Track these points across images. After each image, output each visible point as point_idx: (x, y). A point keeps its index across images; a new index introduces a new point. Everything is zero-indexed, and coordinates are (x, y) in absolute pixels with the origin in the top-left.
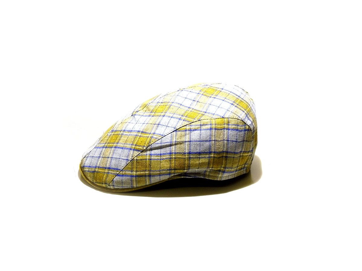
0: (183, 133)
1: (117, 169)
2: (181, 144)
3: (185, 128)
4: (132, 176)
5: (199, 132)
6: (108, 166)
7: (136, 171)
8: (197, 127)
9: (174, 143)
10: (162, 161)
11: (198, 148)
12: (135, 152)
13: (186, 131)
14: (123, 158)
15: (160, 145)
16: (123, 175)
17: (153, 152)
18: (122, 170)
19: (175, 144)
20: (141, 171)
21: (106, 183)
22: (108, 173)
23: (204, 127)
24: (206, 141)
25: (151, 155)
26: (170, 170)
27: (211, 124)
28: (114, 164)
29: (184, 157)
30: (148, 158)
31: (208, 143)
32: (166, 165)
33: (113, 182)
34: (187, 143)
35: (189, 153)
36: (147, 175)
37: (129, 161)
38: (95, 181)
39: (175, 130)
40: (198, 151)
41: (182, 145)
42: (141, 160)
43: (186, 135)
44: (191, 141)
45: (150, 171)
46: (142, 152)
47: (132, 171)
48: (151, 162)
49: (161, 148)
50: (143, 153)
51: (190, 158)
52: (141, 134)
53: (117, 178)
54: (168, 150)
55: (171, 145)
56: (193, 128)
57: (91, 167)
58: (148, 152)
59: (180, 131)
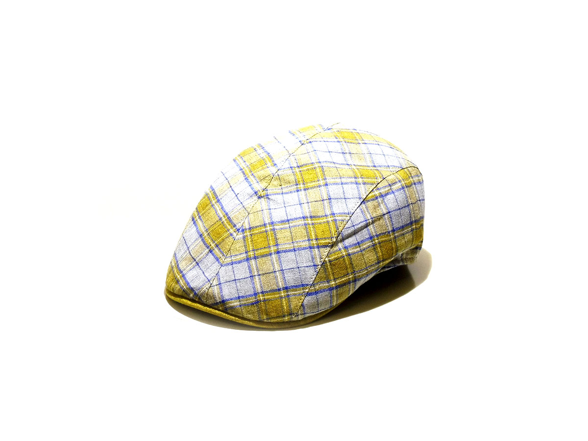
0: (375, 203)
1: (303, 285)
2: (379, 219)
3: (374, 194)
4: (331, 289)
5: (392, 195)
6: (281, 285)
7: (335, 279)
8: (387, 189)
9: (370, 221)
10: (364, 252)
11: (400, 220)
12: (322, 250)
13: (377, 198)
14: (305, 265)
15: (352, 229)
16: (316, 293)
17: (347, 242)
18: (313, 285)
19: (373, 222)
20: (342, 277)
21: (291, 314)
22: (288, 296)
23: (394, 187)
24: (405, 207)
25: (346, 248)
26: (379, 263)
27: (400, 181)
28: (291, 278)
29: (389, 238)
30: (344, 253)
31: (407, 210)
32: (371, 257)
33: (304, 308)
34: (386, 216)
35: (393, 231)
36: (351, 280)
37: (320, 267)
38: (265, 317)
39: (363, 202)
40: (401, 225)
41: (381, 221)
42: (336, 259)
43: (379, 205)
44: (389, 212)
45: (354, 272)
46: (332, 246)
47: (328, 282)
48: (351, 259)
49: (355, 233)
50: (335, 249)
51: (395, 237)
52: (312, 220)
53: (308, 300)
54: (365, 234)
55: (367, 226)
56: (383, 191)
57: (243, 297)
58: (340, 245)
59: (369, 201)
